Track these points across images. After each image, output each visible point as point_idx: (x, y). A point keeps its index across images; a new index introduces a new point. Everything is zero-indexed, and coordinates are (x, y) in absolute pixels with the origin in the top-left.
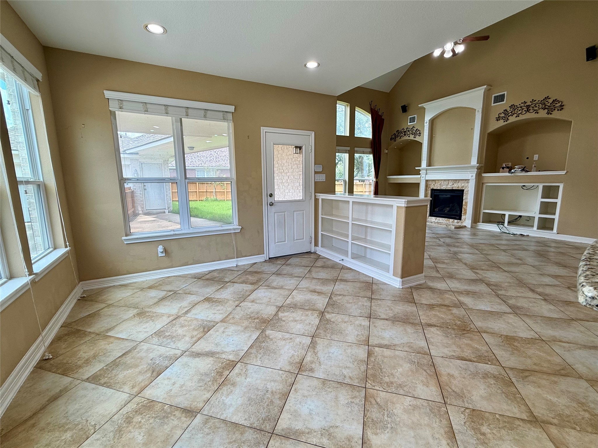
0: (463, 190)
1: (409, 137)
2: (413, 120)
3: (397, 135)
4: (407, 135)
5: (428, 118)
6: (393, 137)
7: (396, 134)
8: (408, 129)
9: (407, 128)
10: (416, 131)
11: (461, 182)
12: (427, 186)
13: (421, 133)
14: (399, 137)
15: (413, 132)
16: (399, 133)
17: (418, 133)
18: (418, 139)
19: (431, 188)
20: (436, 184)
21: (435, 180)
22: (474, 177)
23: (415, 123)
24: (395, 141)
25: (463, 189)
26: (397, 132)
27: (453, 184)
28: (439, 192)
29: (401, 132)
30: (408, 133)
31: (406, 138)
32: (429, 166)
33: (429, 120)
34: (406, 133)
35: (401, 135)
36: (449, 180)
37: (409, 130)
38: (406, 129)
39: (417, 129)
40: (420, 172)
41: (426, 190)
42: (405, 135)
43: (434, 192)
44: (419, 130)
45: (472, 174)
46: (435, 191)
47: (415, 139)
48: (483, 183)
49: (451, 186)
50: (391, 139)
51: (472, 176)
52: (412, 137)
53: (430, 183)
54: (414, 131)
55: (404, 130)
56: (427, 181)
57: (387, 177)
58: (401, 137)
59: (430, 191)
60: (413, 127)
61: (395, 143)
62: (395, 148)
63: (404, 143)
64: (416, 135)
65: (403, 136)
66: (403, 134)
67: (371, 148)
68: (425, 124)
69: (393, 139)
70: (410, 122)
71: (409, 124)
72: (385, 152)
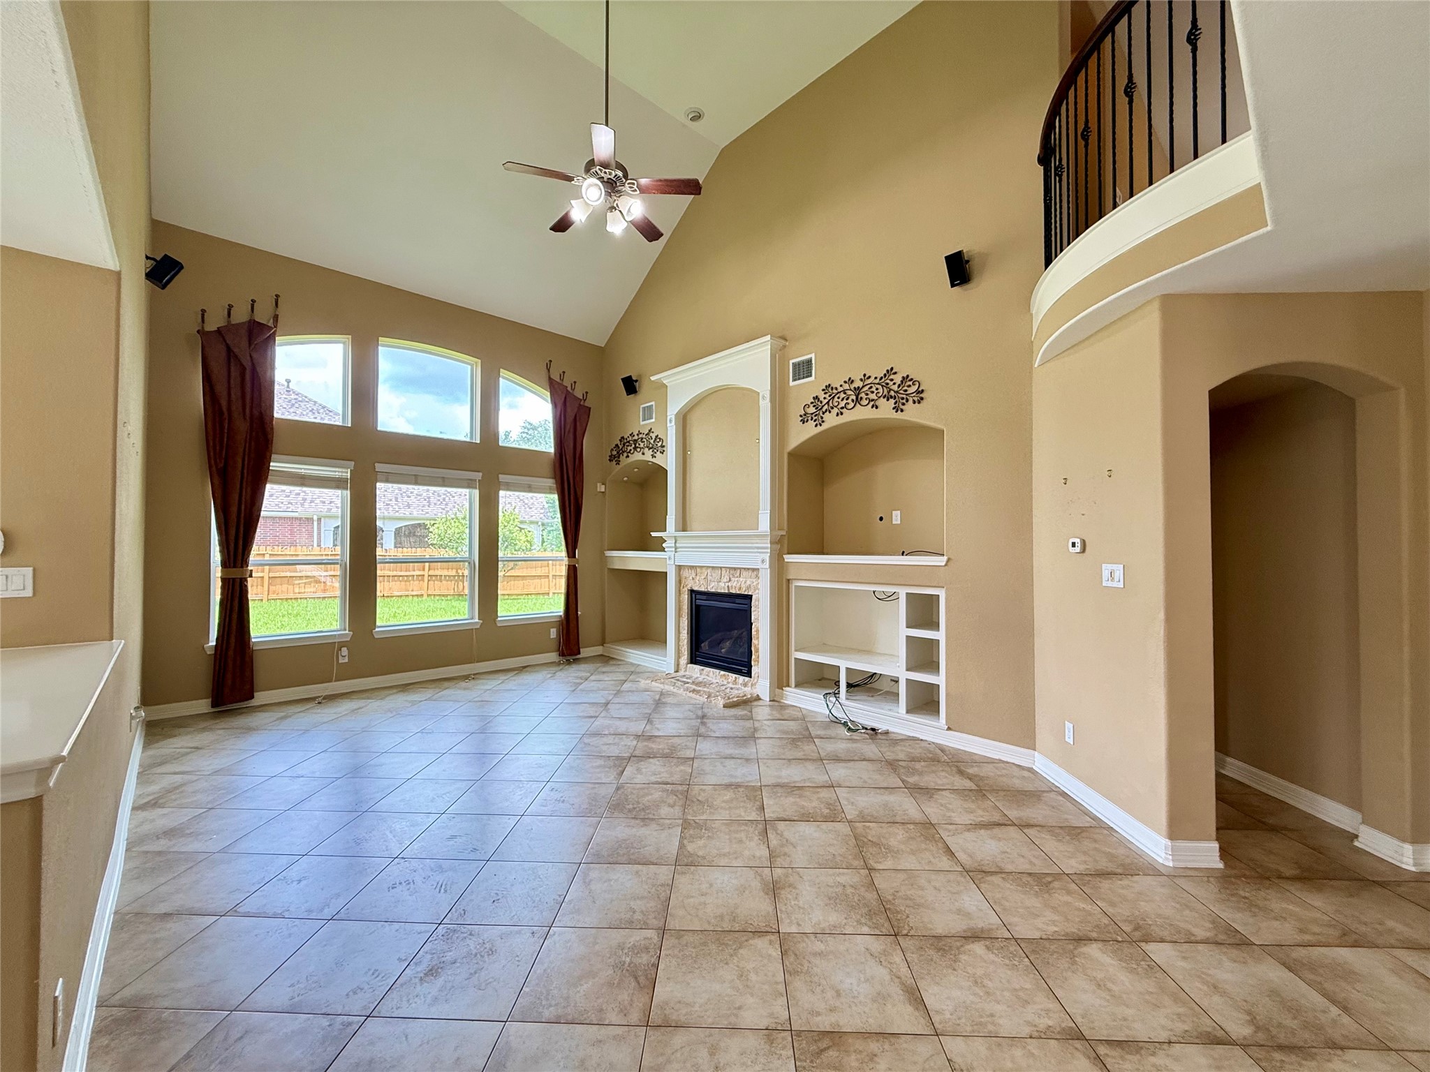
0: (750, 597)
1: (643, 454)
2: (648, 413)
3: (621, 447)
4: (639, 450)
5: (673, 409)
6: (615, 453)
7: (619, 448)
8: (640, 436)
9: (639, 433)
10: (655, 439)
11: (744, 573)
12: (679, 582)
13: (664, 446)
14: (625, 454)
15: (650, 443)
16: (624, 445)
17: (658, 446)
18: (659, 460)
19: (689, 587)
20: (698, 578)
21: (696, 566)
22: (767, 565)
23: (653, 420)
24: (618, 463)
25: (750, 593)
26: (621, 441)
27: (730, 580)
28: (704, 597)
29: (629, 442)
30: (642, 445)
31: (637, 456)
32: (684, 530)
33: (676, 416)
34: (637, 445)
35: (628, 451)
36: (721, 568)
37: (642, 438)
38: (638, 435)
39: (657, 436)
40: (664, 545)
41: (679, 593)
42: (635, 448)
43: (696, 599)
44: (660, 439)
45: (762, 556)
46: (698, 596)
47: (654, 460)
48: (789, 580)
49: (727, 584)
50: (612, 458)
51: (763, 561)
52: (648, 456)
53: (685, 573)
54: (652, 441)
55: (634, 438)
56: (679, 568)
57: (604, 554)
58: (629, 454)
59: (686, 596)
60: (650, 431)
61: (619, 467)
62: (626, 482)
63: (636, 470)
64: (655, 451)
65: (632, 452)
66: (631, 448)
67: (555, 478)
68: (668, 425)
69: (614, 458)
70: (644, 420)
71: (642, 423)
72: (598, 490)
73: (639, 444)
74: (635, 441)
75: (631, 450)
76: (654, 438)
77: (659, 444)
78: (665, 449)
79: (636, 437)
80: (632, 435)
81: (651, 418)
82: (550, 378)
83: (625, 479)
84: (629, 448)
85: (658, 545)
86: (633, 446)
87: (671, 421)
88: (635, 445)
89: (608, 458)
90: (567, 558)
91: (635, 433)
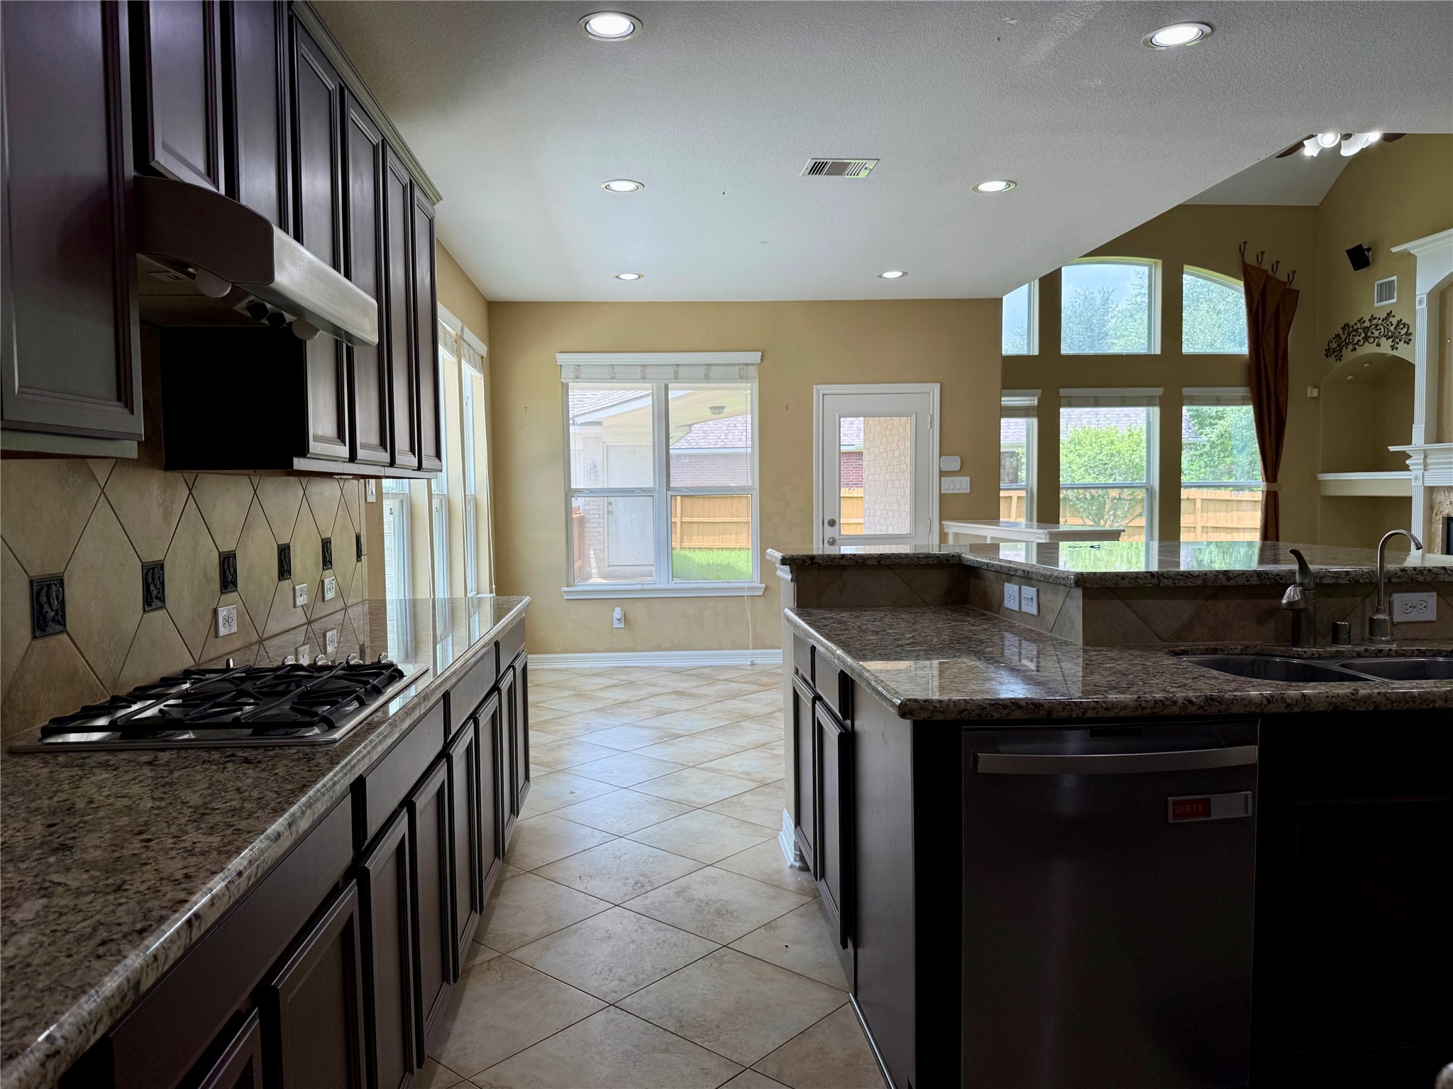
1: (1378, 345)
2: (1386, 291)
3: (1343, 339)
4: (1371, 340)
5: (1423, 287)
6: (1334, 345)
7: (1341, 339)
8: (1374, 322)
9: (1373, 318)
10: (1397, 325)
12: (1431, 507)
13: (1410, 334)
14: (1351, 347)
15: (1389, 330)
16: (1349, 334)
17: (1402, 333)
18: (1402, 352)
19: (1445, 515)
23: (1395, 300)
24: (1339, 358)
26: (1343, 329)
29: (1356, 330)
30: (1376, 333)
31: (1369, 349)
32: (1439, 440)
33: (1430, 295)
34: (1369, 334)
35: (1355, 341)
37: (1377, 325)
38: (1370, 320)
39: (1399, 322)
40: (1408, 462)
41: (1430, 520)
42: (1366, 338)
44: (1404, 324)
47: (1395, 353)
50: (1329, 353)
52: (1385, 347)
53: (1439, 496)
54: (1392, 328)
55: (1364, 325)
56: (1431, 491)
57: (1317, 478)
58: (1357, 346)
59: (1441, 526)
60: (1388, 315)
61: (1339, 364)
62: (1350, 381)
63: (1365, 365)
64: (1397, 340)
65: (1361, 343)
66: (1361, 338)
67: (1249, 385)
68: (1418, 307)
69: (1334, 351)
70: (1380, 300)
71: (1376, 305)
72: (1309, 395)
73: (1372, 333)
74: (1366, 329)
75: (1359, 341)
76: (1395, 323)
77: (1403, 332)
78: (1412, 337)
79: (1367, 324)
80: (1361, 321)
81: (1392, 298)
82: (1244, 263)
83: (1349, 378)
84: (1356, 339)
85: (1399, 463)
86: (1363, 335)
87: (1420, 303)
88: (1366, 335)
89: (1324, 353)
90: (1265, 483)
91: (1367, 318)
